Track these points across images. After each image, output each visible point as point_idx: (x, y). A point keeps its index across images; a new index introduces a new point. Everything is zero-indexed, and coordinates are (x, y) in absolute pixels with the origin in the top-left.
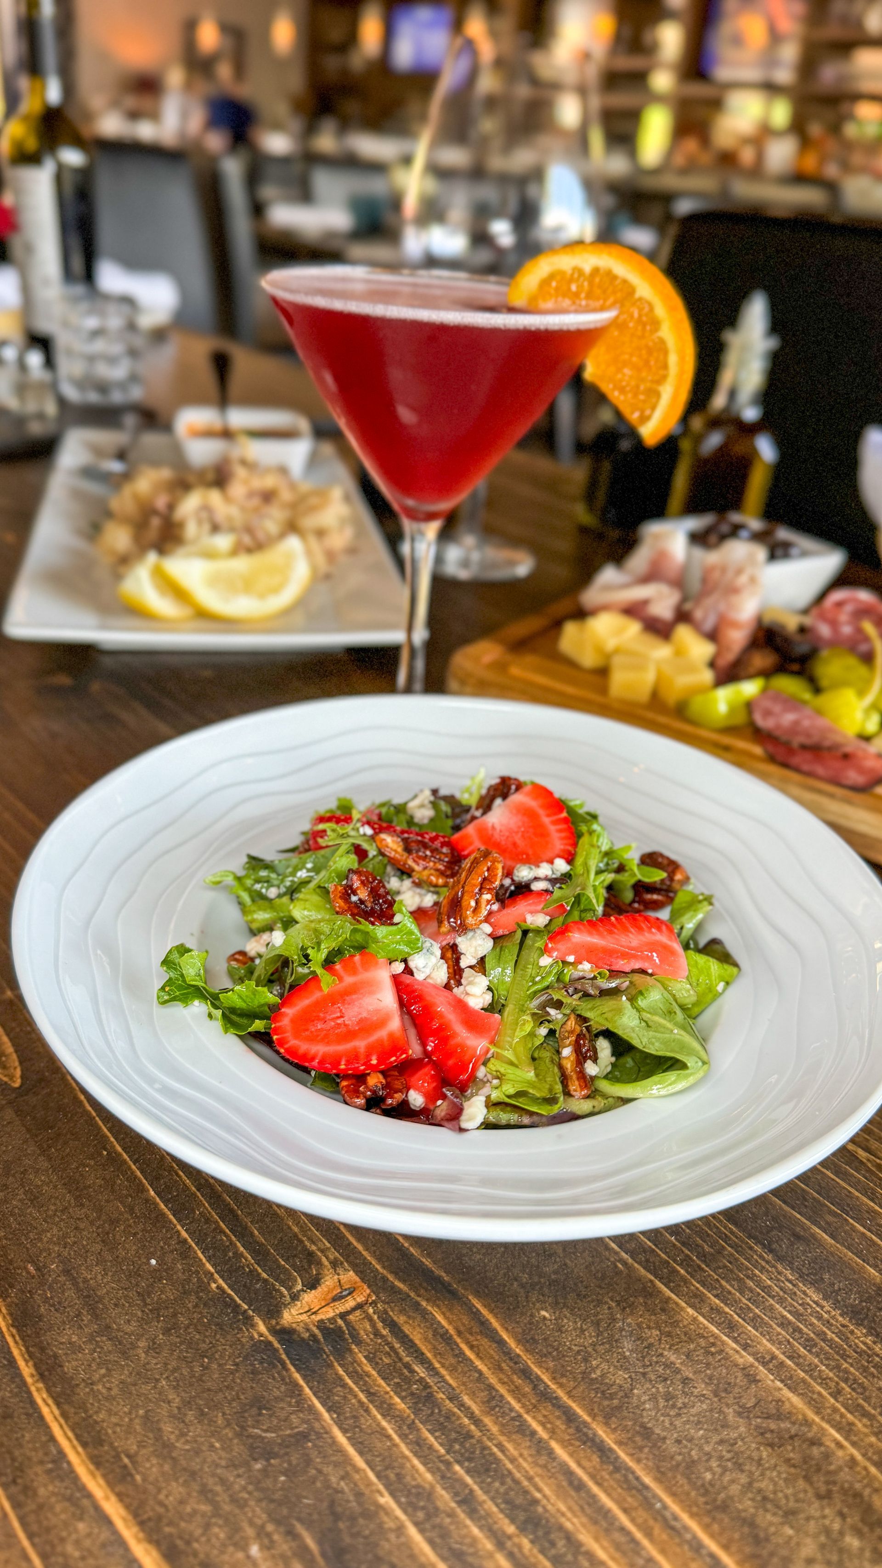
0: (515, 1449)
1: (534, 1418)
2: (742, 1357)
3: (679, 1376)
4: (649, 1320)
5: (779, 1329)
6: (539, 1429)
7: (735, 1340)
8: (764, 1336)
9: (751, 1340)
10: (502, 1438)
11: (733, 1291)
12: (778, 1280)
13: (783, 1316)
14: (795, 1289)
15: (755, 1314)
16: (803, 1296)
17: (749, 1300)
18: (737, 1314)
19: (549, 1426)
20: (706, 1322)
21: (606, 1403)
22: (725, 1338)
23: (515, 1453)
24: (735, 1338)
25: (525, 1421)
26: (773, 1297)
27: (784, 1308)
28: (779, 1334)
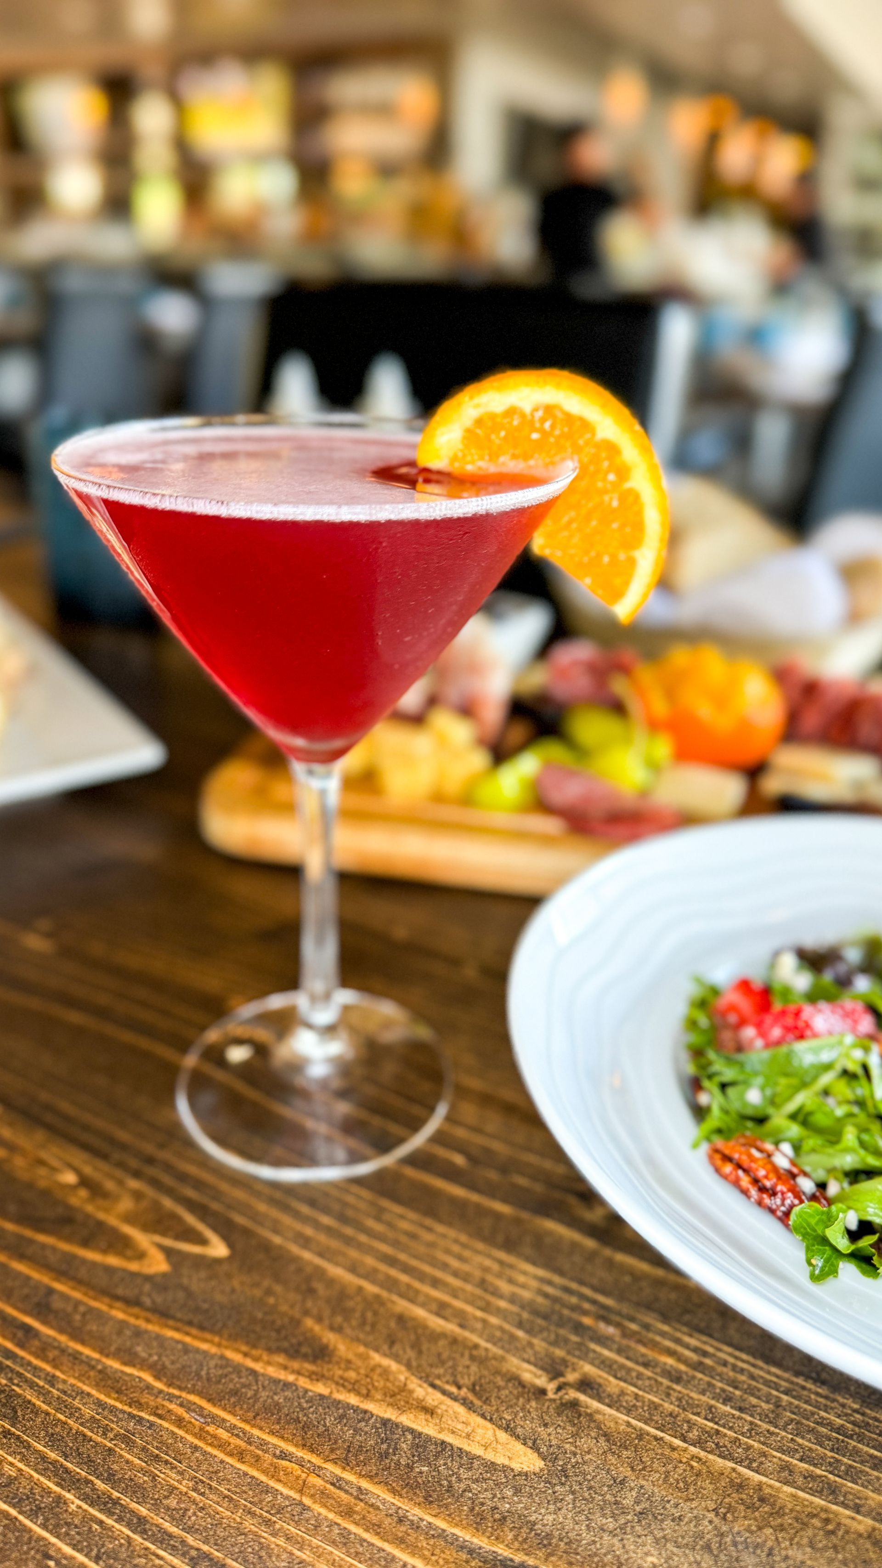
2: (860, 1522)
4: (755, 1519)
5: (875, 1473)
8: (866, 1487)
9: (859, 1498)
12: (846, 1415)
13: (871, 1456)
14: (867, 1419)
15: (845, 1464)
16: (877, 1424)
17: (832, 1450)
18: (831, 1473)
20: (807, 1496)
22: (834, 1507)
24: (843, 1503)
26: (851, 1437)
27: (868, 1446)
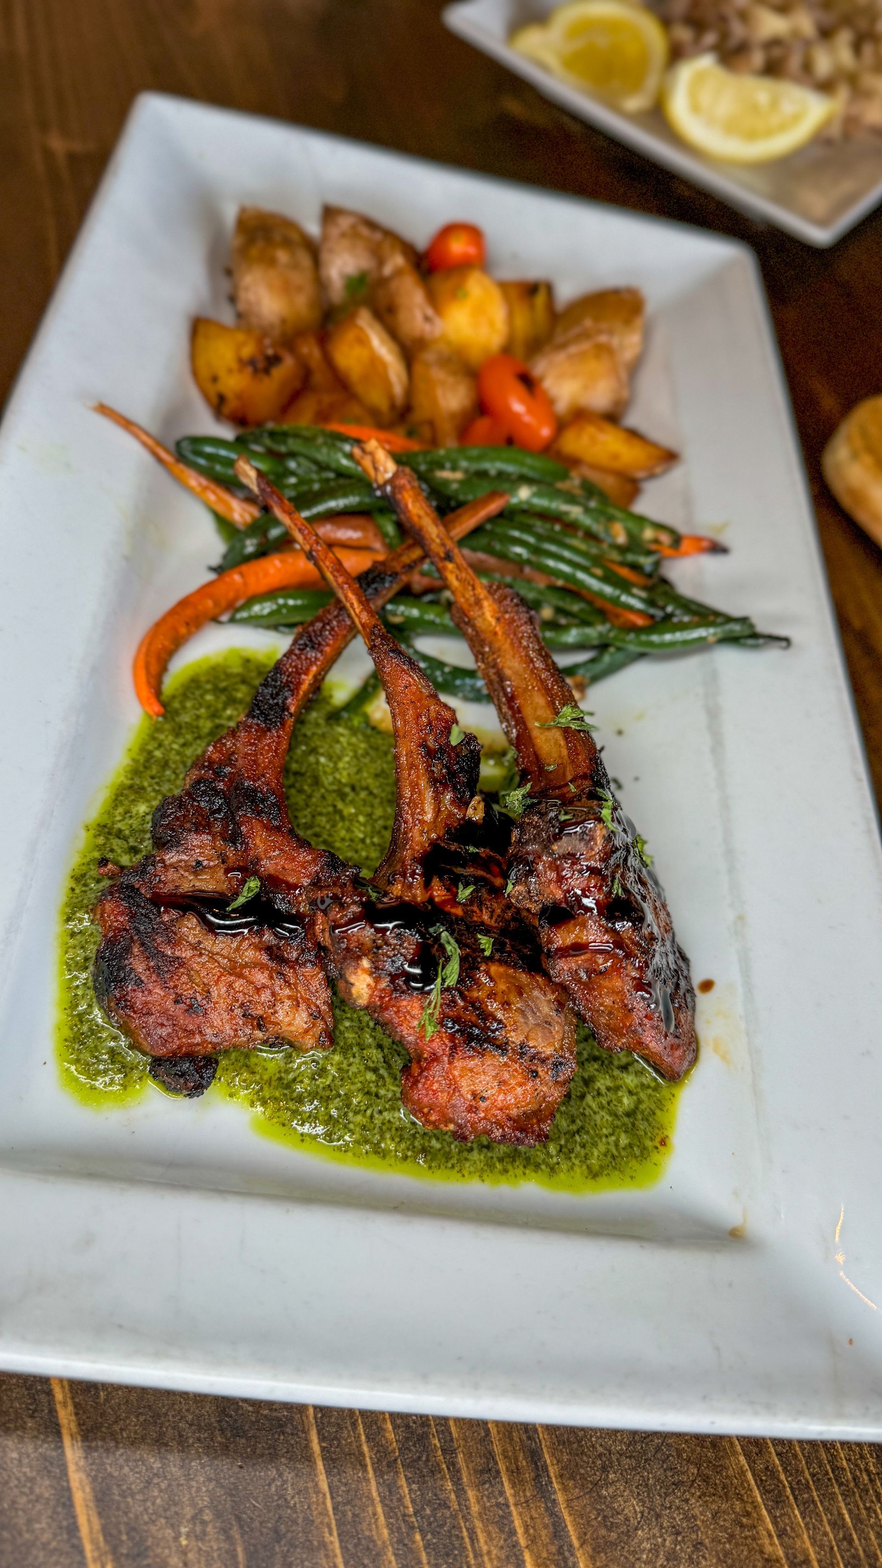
0: (486, 1542)
1: (520, 1514)
3: (694, 1536)
6: (520, 1531)
7: (775, 1522)
10: (478, 1524)
11: (801, 1456)
19: (532, 1531)
21: (603, 1532)
23: (485, 1548)
25: (510, 1514)
28: (825, 1534)
